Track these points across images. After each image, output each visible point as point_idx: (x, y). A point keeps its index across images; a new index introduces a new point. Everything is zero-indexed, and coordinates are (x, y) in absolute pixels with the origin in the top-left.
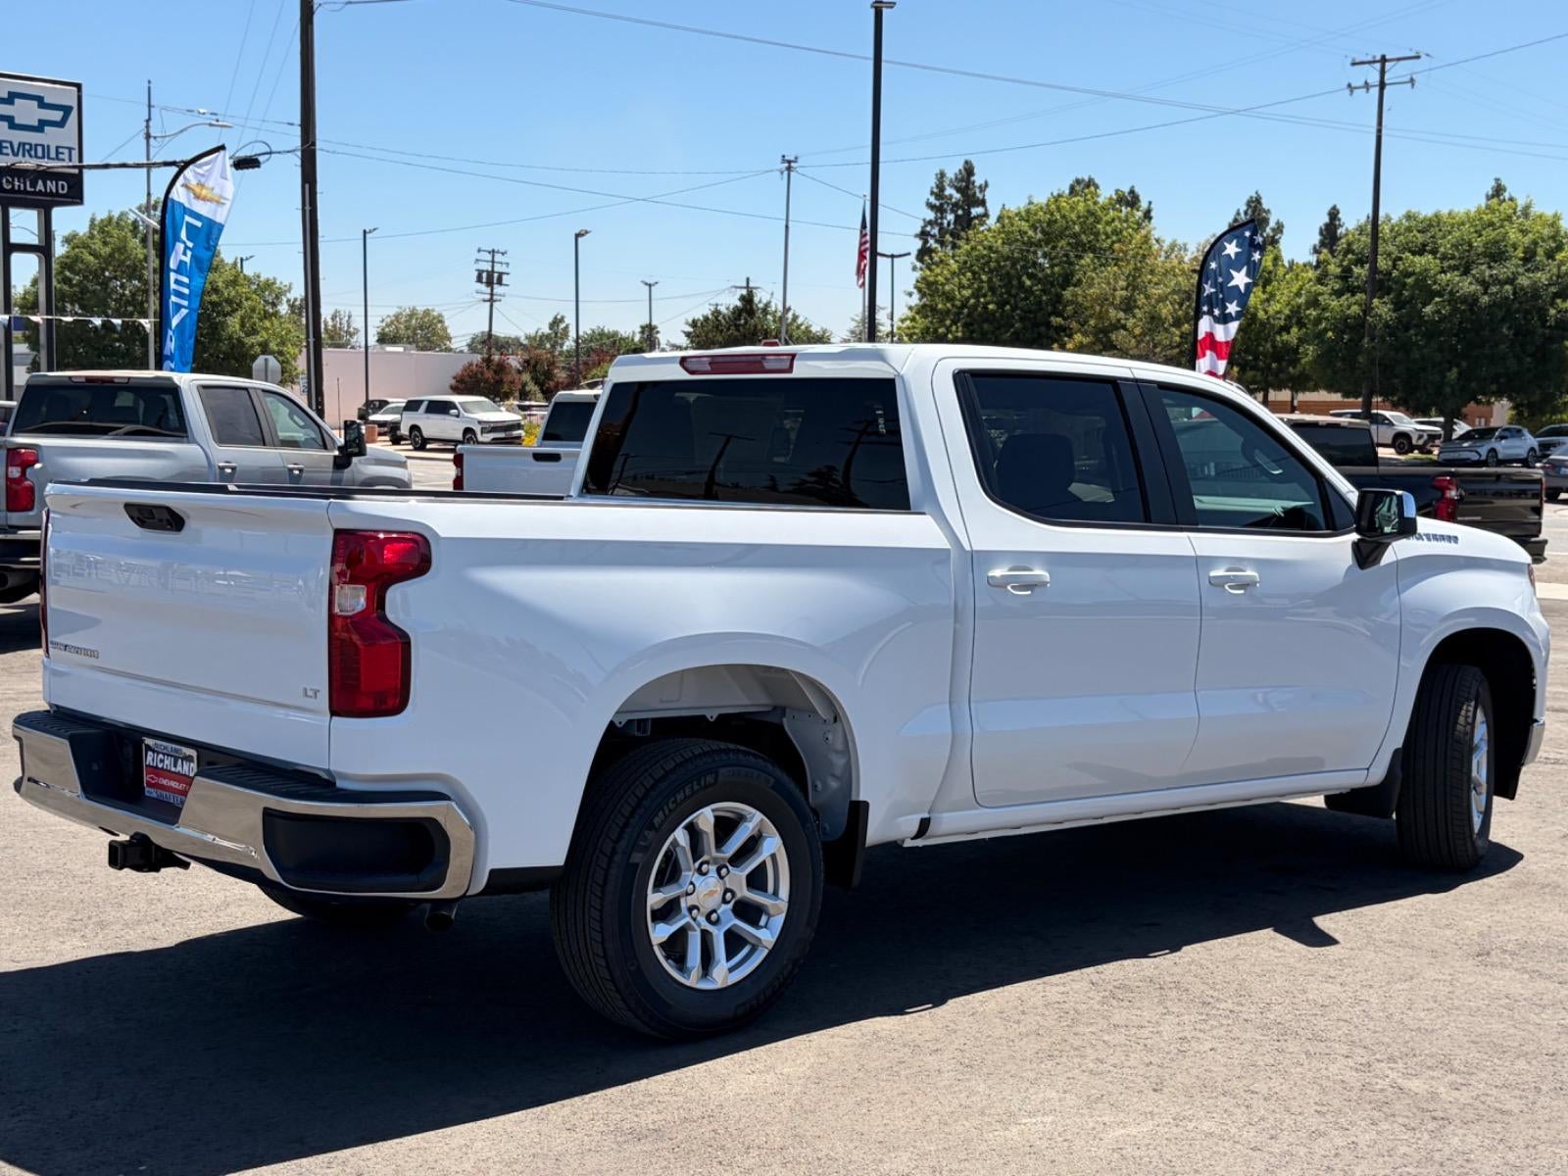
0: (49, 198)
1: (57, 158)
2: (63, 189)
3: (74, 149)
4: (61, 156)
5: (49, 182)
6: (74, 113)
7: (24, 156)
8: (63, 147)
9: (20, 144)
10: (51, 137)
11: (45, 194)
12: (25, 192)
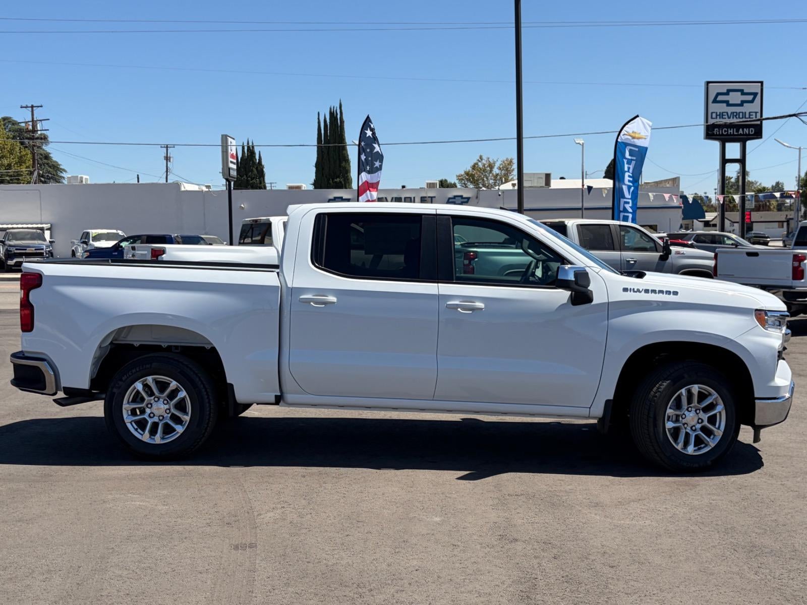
0: (746, 137)
1: (749, 118)
2: (752, 132)
3: (758, 112)
4: (751, 117)
5: (745, 129)
6: (759, 96)
7: (733, 118)
8: (752, 112)
9: (731, 113)
10: (747, 108)
11: (743, 135)
12: (734, 135)
